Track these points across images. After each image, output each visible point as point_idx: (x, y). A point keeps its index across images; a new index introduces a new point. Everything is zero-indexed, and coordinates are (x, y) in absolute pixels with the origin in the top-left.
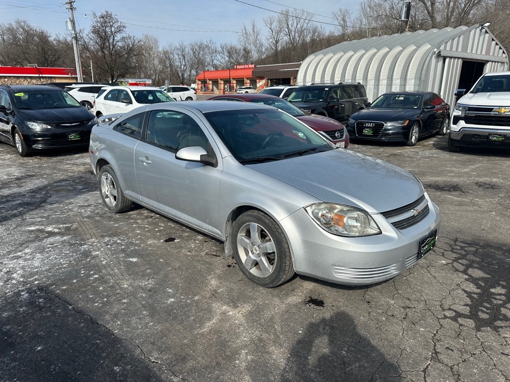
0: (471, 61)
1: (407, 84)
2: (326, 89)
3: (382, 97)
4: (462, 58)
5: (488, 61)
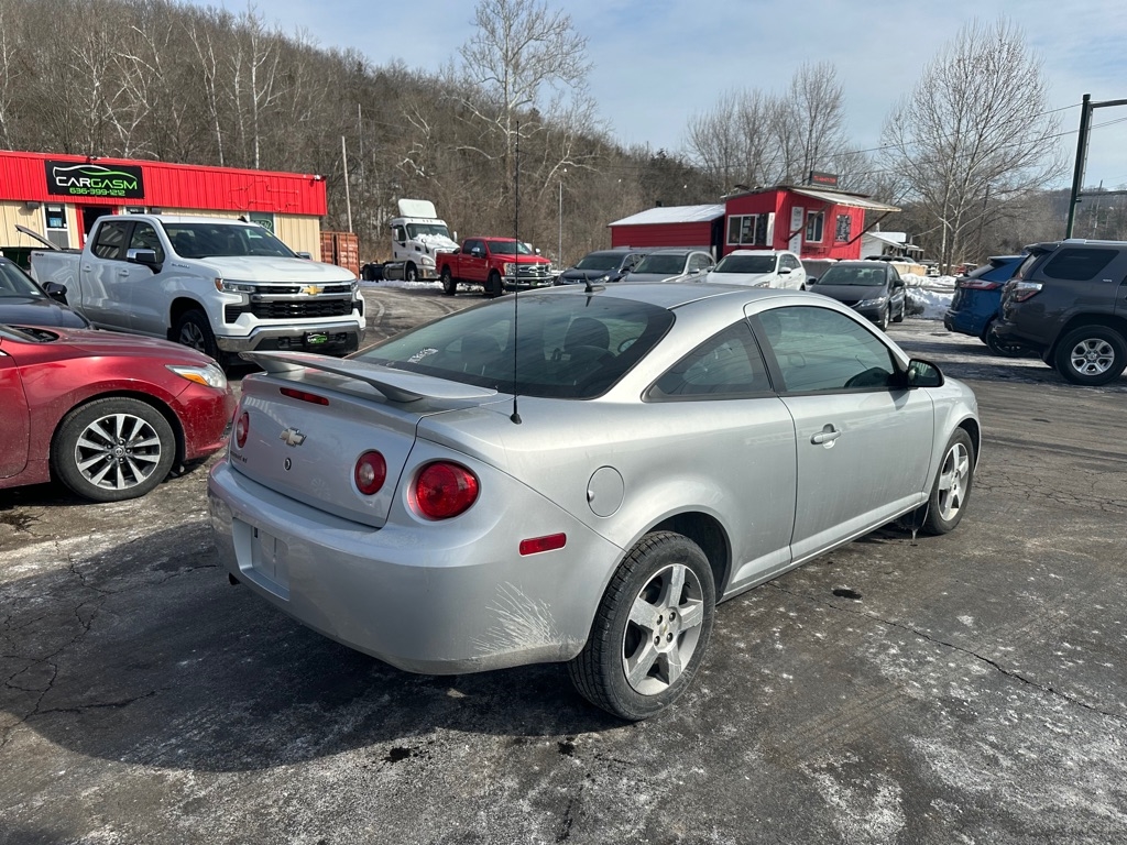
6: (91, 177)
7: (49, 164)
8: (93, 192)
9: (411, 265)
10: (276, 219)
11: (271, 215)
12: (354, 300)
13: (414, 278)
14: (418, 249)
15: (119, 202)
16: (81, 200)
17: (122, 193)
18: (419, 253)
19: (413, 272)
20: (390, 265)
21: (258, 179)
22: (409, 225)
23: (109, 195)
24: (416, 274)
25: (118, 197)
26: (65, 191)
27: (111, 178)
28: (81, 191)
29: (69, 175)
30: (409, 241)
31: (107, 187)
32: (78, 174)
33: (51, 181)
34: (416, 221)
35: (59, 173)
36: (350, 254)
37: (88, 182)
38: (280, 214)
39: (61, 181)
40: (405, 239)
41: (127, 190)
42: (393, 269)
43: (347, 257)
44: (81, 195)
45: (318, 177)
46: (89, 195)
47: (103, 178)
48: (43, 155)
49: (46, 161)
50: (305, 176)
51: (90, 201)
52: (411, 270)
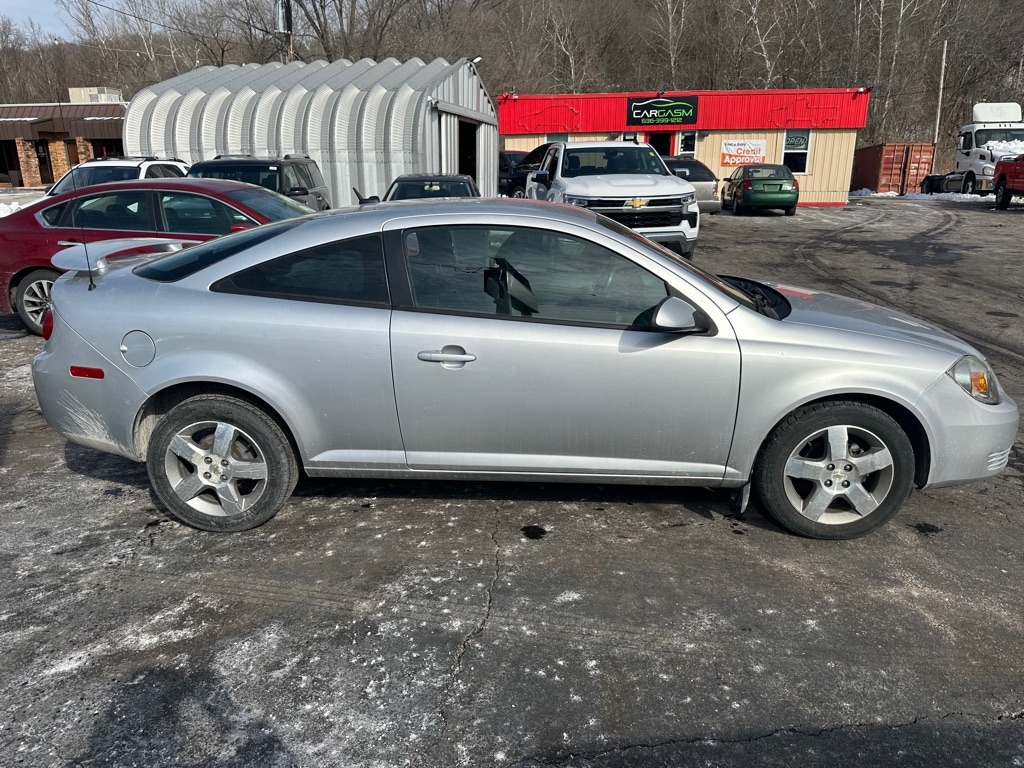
0: (468, 121)
1: (364, 159)
2: (271, 168)
3: (396, 185)
4: (459, 116)
5: (480, 123)
6: (658, 109)
7: (630, 101)
8: (659, 121)
9: (971, 175)
10: (812, 135)
11: (807, 131)
12: (685, 212)
13: (970, 189)
14: (982, 157)
15: (677, 127)
16: (648, 128)
17: (679, 120)
18: (982, 162)
19: (970, 184)
20: (951, 177)
21: (799, 97)
22: (979, 131)
23: (669, 123)
24: (973, 187)
25: (677, 123)
26: (638, 122)
27: (673, 108)
28: (650, 121)
29: (643, 108)
30: (974, 149)
31: (669, 116)
32: (649, 107)
33: (630, 114)
34: (988, 127)
35: (636, 108)
36: (922, 166)
37: (656, 113)
38: (817, 130)
39: (637, 114)
40: (970, 147)
41: (684, 117)
42: (952, 180)
43: (918, 169)
44: (650, 124)
45: (862, 90)
46: (655, 124)
47: (667, 109)
48: (627, 94)
49: (629, 99)
50: (848, 90)
51: (655, 128)
52: (970, 181)
